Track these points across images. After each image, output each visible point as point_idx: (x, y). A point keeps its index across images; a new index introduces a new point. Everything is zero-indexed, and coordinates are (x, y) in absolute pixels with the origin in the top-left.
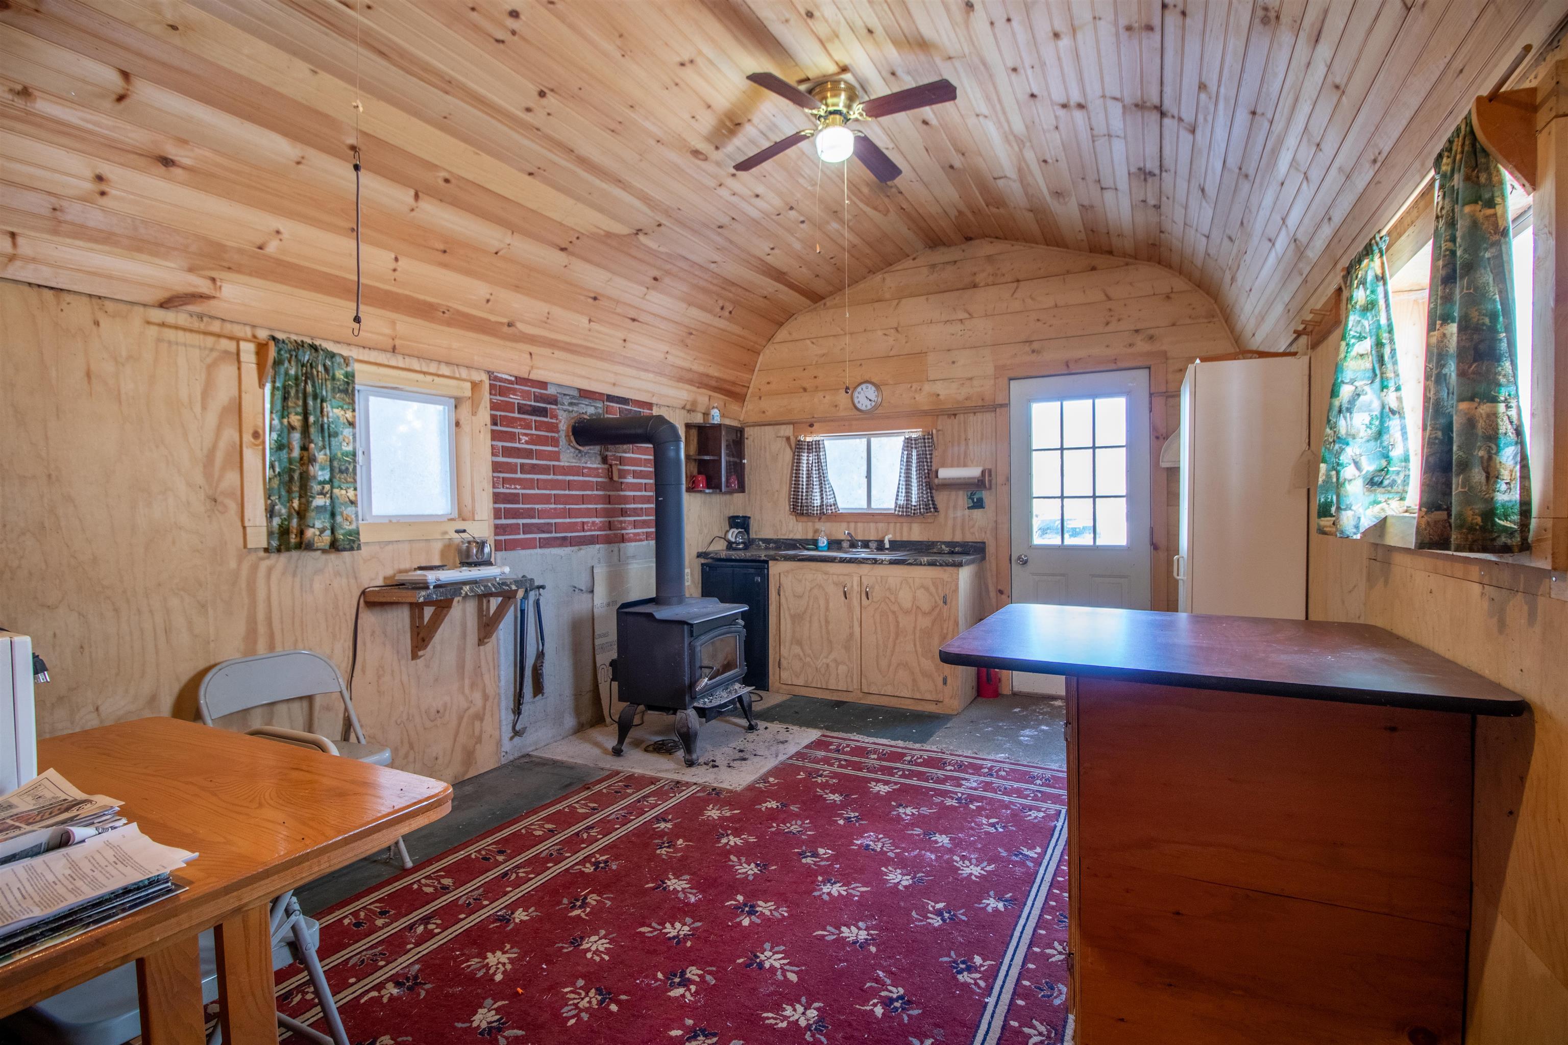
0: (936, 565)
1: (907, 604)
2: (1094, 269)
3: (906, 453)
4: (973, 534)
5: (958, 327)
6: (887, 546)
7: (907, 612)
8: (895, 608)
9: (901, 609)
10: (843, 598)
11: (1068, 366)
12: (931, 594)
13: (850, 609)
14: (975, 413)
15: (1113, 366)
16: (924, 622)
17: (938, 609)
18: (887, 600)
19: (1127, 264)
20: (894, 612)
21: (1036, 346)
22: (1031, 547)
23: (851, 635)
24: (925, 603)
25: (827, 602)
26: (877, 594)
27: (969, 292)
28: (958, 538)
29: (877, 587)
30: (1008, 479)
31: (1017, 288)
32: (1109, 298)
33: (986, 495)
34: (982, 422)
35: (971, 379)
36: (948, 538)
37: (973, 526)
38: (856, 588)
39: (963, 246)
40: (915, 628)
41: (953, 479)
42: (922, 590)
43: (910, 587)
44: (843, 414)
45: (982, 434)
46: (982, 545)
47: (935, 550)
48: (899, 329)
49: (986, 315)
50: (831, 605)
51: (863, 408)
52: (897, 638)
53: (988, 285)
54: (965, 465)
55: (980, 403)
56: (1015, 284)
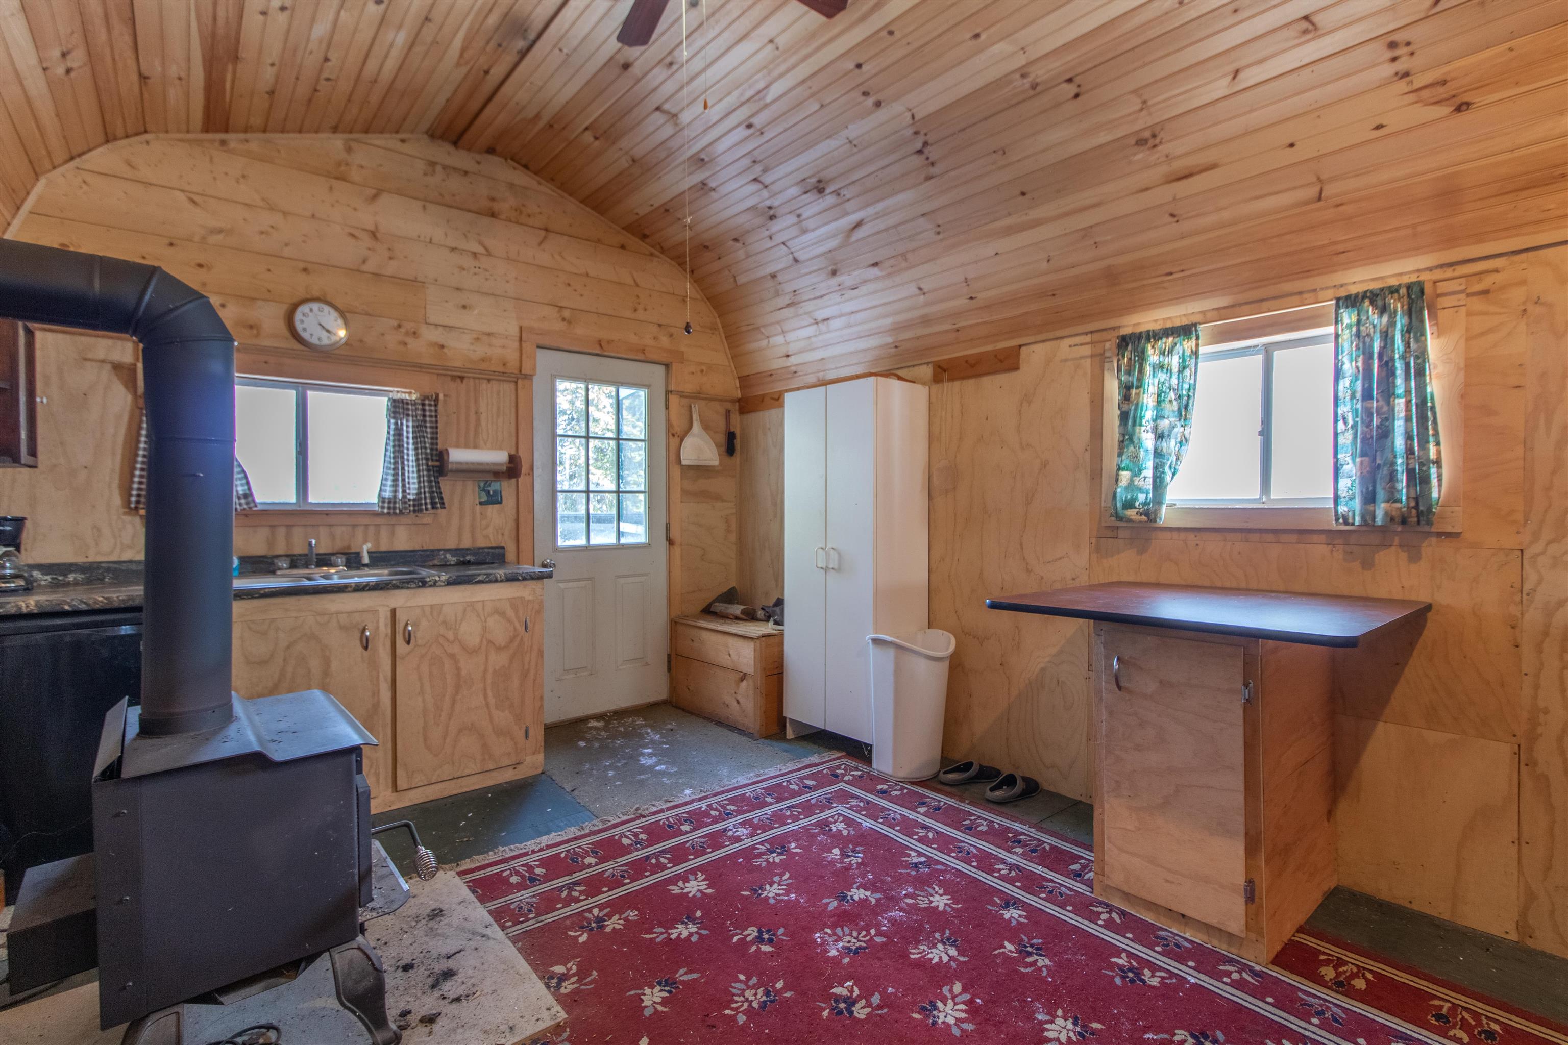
0: (518, 580)
1: (473, 640)
2: (623, 247)
3: (392, 421)
4: (487, 537)
5: (468, 262)
6: (366, 560)
7: (472, 652)
8: (456, 649)
9: (464, 648)
10: (360, 649)
11: (601, 345)
12: (509, 621)
13: (374, 665)
14: (489, 380)
15: (641, 357)
16: (499, 660)
17: (518, 639)
18: (441, 640)
19: (652, 255)
20: (452, 656)
21: (567, 314)
22: (556, 549)
23: (376, 706)
24: (499, 631)
25: (327, 662)
26: (422, 634)
27: (486, 221)
28: (466, 543)
29: (424, 623)
30: (532, 468)
31: (545, 238)
32: (637, 285)
33: (506, 488)
34: (498, 393)
35: (489, 334)
36: (452, 544)
37: (487, 526)
38: (384, 628)
39: (478, 157)
40: (485, 671)
41: (473, 464)
42: (496, 617)
43: (478, 616)
44: (267, 343)
45: (498, 408)
46: (501, 551)
47: (436, 562)
48: (378, 235)
49: (508, 258)
50: (335, 665)
51: (314, 341)
52: (457, 693)
53: (510, 221)
54: (476, 447)
55: (501, 369)
56: (543, 233)
